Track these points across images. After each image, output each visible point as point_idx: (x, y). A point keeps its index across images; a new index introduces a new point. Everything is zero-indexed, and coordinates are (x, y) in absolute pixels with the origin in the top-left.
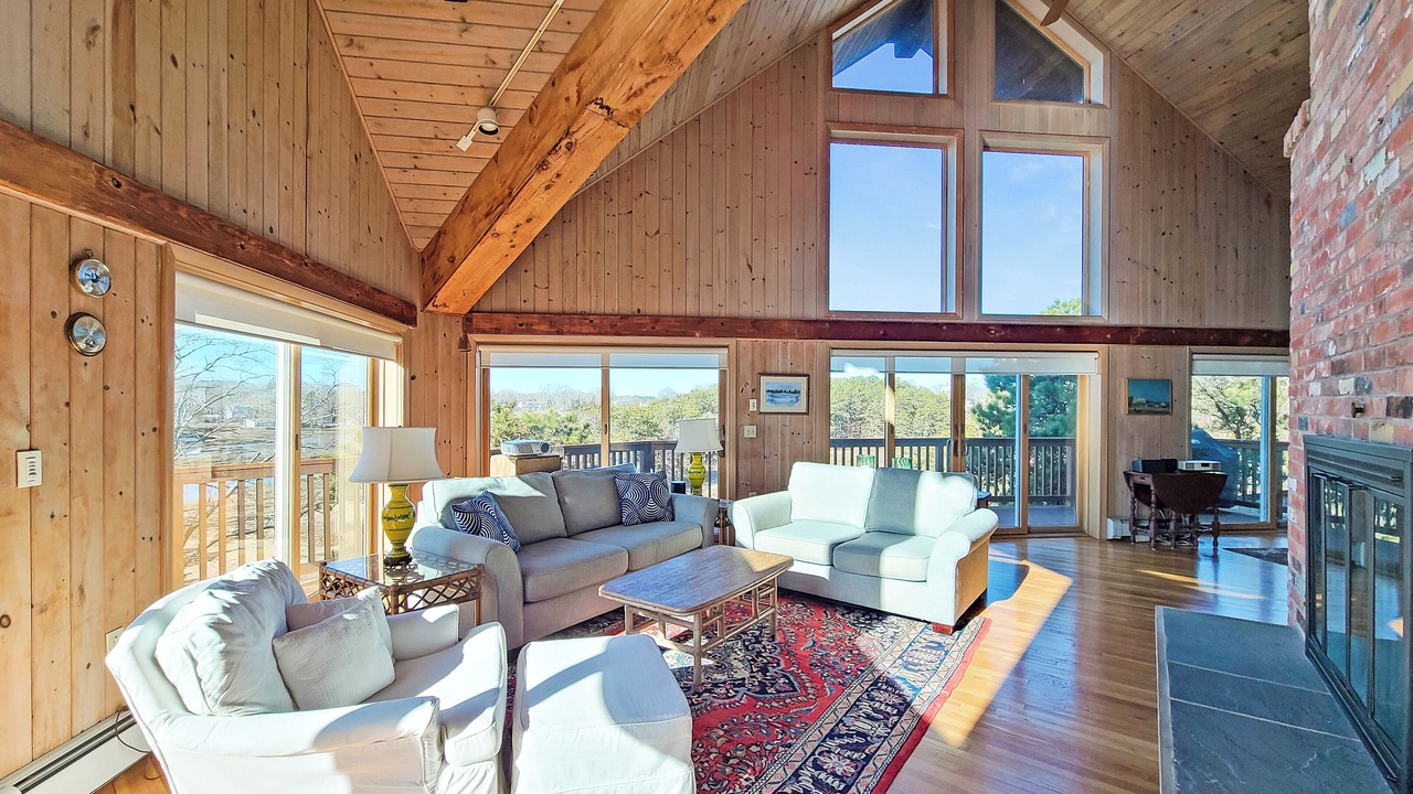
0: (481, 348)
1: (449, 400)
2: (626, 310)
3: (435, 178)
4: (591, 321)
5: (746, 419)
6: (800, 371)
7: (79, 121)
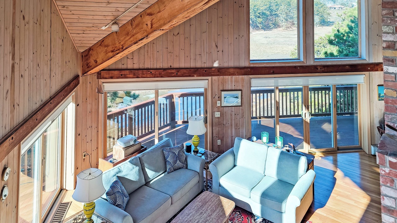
0: (104, 84)
1: (91, 109)
2: (166, 66)
4: (151, 72)
5: (216, 109)
6: (238, 88)
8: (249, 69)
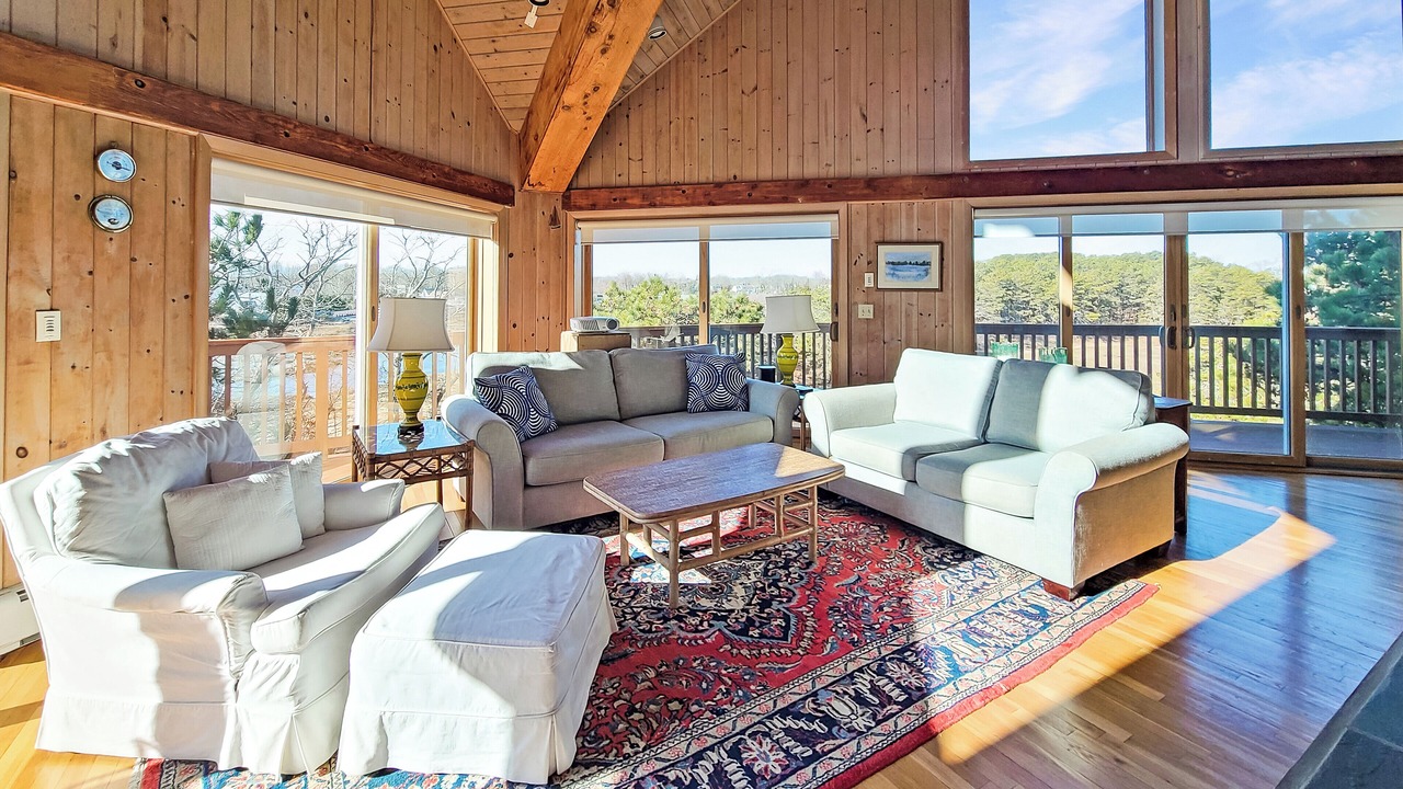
0: (580, 225)
1: (547, 277)
2: (721, 176)
3: (513, 59)
4: (684, 192)
5: (859, 296)
6: (931, 237)
7: (106, 32)
8: (966, 179)
